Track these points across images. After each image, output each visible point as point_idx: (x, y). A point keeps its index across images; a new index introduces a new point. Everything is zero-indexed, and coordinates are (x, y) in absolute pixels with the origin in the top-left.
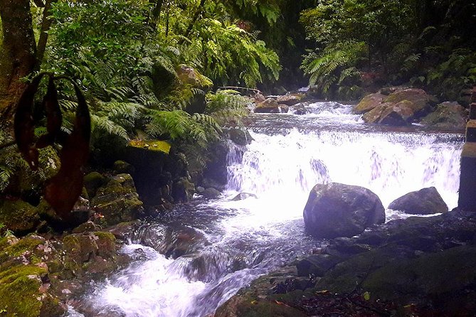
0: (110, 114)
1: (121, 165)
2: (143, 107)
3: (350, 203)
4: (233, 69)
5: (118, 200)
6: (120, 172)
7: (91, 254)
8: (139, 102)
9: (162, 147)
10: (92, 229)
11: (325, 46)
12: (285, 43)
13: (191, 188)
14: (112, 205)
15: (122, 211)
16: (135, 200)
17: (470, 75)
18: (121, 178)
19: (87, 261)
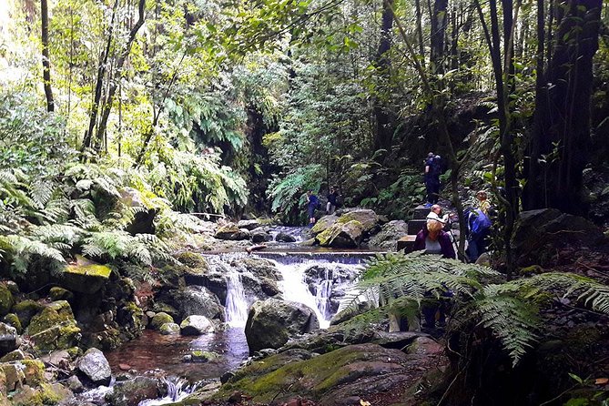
0: (42, 238)
1: (57, 291)
2: (81, 230)
3: (286, 318)
4: (199, 194)
5: (53, 328)
6: (56, 299)
7: (17, 382)
8: (77, 225)
9: (102, 271)
10: (20, 357)
11: (287, 170)
12: (252, 169)
13: (138, 314)
14: (47, 333)
15: (58, 339)
16: (72, 327)
17: (417, 194)
18: (58, 304)
19: (14, 390)
